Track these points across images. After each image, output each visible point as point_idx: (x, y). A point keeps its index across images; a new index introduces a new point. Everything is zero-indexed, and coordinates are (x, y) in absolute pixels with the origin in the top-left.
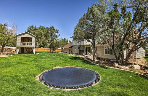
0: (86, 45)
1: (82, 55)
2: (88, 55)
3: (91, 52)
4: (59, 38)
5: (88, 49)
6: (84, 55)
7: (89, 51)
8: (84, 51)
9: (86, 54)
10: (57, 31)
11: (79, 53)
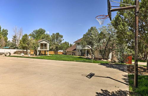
0: (87, 49)
1: (84, 56)
2: (88, 56)
3: (90, 54)
4: (62, 42)
5: (88, 52)
6: (85, 56)
7: (89, 53)
8: (85, 53)
9: (87, 55)
10: (62, 37)
11: (81, 55)
